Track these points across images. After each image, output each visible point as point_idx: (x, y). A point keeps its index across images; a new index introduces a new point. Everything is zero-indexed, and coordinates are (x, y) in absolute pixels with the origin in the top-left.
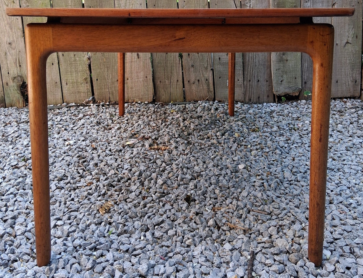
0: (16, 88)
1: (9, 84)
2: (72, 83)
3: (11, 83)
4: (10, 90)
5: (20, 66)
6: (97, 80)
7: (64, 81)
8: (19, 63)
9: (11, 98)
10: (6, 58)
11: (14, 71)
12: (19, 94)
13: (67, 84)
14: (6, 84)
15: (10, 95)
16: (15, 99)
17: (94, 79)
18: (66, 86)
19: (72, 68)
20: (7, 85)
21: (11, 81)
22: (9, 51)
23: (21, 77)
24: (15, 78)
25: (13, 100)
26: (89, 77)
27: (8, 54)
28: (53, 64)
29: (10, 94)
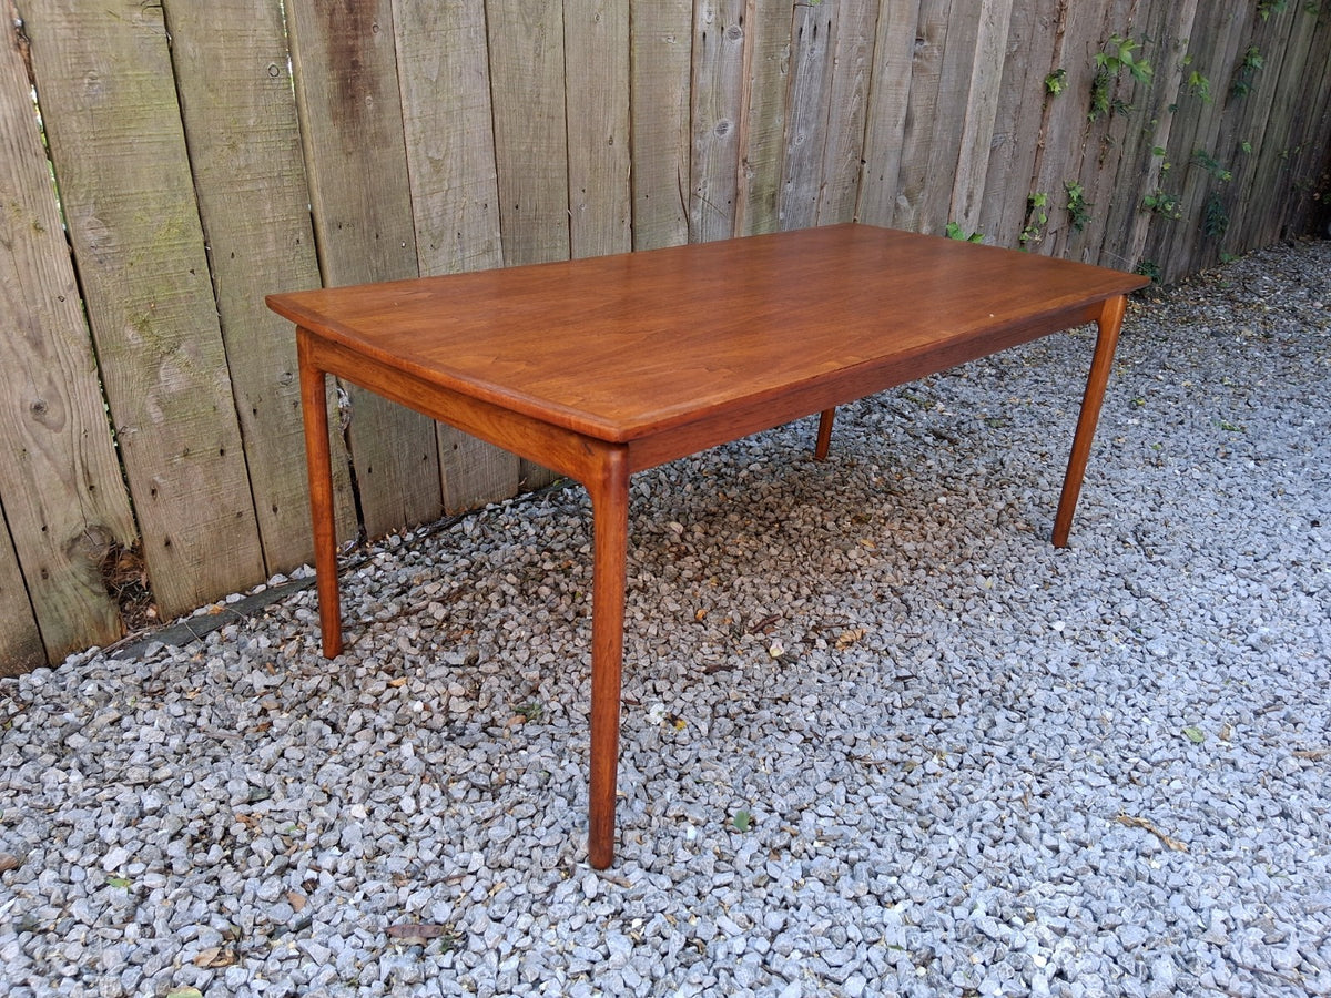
0: (84, 578)
1: (55, 572)
2: (292, 502)
3: (63, 568)
4: (61, 592)
5: (91, 488)
6: (370, 471)
7: (264, 502)
8: (87, 474)
9: (68, 622)
10: (28, 473)
11: (68, 516)
12: (99, 595)
13: (275, 510)
14: (39, 573)
15: (64, 612)
16: (83, 620)
17: (361, 471)
18: (273, 518)
19: (289, 450)
20: (45, 577)
21: (60, 556)
22: (35, 441)
23: (102, 529)
24: (75, 540)
25: (76, 628)
26: (347, 469)
27: (35, 451)
28: (222, 452)
29: (61, 607)
